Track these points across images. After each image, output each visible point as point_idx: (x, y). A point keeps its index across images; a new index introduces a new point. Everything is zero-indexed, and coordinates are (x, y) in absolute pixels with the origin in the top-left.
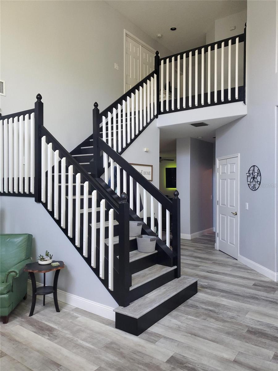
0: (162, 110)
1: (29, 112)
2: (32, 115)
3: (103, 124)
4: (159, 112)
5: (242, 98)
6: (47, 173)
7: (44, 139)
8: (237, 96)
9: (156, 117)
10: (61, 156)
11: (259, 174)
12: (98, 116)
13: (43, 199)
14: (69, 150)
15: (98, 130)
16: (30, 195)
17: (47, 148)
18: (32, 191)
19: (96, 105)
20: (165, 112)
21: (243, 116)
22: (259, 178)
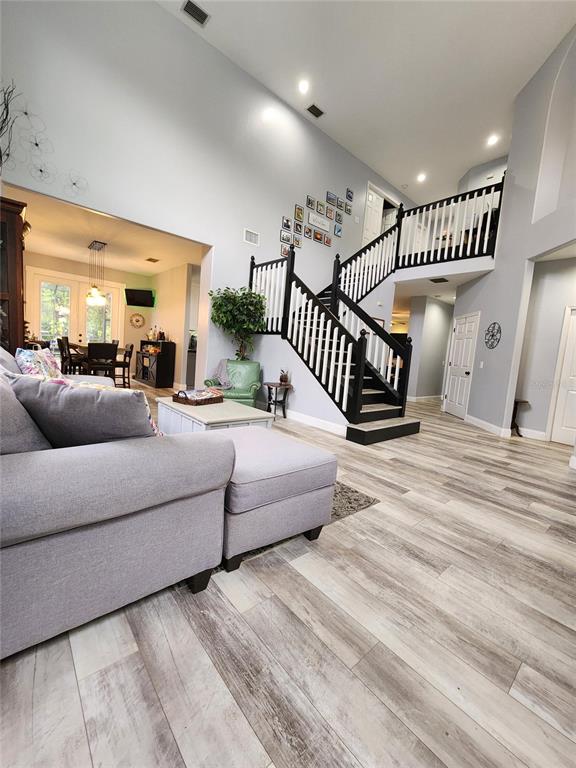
0: (400, 264)
1: (282, 261)
2: (285, 263)
3: (342, 275)
4: (397, 267)
5: (491, 252)
6: (294, 313)
7: (294, 283)
8: (485, 251)
9: (393, 271)
10: (308, 299)
11: (499, 331)
12: (338, 267)
13: (289, 336)
14: (316, 293)
15: (337, 280)
16: (277, 333)
17: (296, 291)
18: (280, 329)
19: (338, 256)
20: (403, 266)
21: (491, 271)
22: (498, 336)
